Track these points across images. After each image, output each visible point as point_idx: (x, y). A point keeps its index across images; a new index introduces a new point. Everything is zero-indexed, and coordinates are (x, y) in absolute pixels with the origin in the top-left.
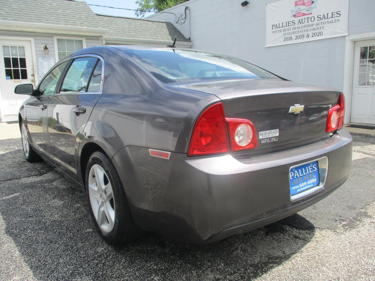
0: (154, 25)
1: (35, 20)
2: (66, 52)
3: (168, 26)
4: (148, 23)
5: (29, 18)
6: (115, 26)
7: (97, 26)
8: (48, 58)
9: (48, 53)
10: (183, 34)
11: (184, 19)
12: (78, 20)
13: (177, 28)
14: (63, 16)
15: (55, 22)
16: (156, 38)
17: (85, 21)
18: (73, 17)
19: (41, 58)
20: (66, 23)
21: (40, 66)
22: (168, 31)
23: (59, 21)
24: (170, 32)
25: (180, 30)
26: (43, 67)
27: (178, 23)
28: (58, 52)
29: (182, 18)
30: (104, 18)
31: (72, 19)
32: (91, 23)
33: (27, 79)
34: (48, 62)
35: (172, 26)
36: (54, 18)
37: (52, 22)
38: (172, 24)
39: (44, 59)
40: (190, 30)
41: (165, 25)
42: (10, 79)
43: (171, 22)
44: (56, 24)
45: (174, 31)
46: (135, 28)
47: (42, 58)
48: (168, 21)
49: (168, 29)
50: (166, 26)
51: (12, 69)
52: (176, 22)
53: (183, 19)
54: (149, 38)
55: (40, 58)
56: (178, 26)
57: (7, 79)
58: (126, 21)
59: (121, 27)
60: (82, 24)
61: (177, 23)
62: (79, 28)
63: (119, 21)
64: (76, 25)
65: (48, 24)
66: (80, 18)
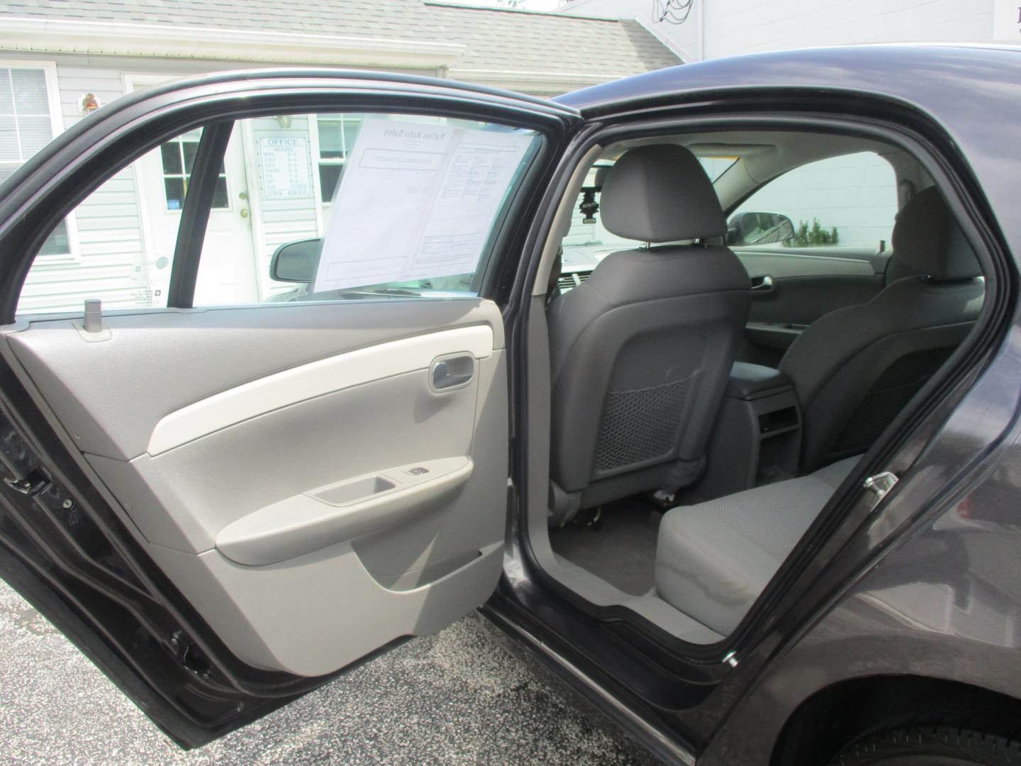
0: (591, 31)
1: (250, 24)
2: (340, 122)
3: (630, 31)
4: (573, 24)
5: (231, 16)
6: (477, 36)
7: (433, 35)
8: (290, 142)
9: (289, 126)
10: (678, 54)
11: (686, 6)
12: (375, 19)
13: (658, 38)
14: (329, 9)
15: (309, 27)
16: (602, 68)
17: (394, 21)
18: (358, 11)
19: (269, 142)
20: (342, 29)
21: (264, 166)
22: (633, 48)
23: (320, 23)
24: (640, 49)
25: (666, 43)
26: (275, 171)
27: (664, 21)
28: (318, 121)
29: (680, 5)
30: (444, 13)
31: (357, 17)
32: (412, 27)
33: (228, 207)
34: (289, 154)
35: (641, 32)
36: (305, 14)
37: (300, 27)
38: (639, 24)
39: (278, 144)
40: (703, 41)
41: (622, 28)
42: (178, 208)
43: (638, 19)
44: (311, 32)
45: (651, 47)
46: (537, 41)
47: (271, 142)
48: (629, 17)
49: (632, 41)
50: (624, 33)
51: (185, 179)
52: (656, 19)
53: (682, 7)
54: (580, 70)
55: (265, 141)
56: (661, 32)
57: (169, 209)
58: (506, 18)
59: (496, 38)
60: (387, 31)
61: (661, 20)
62: (383, 42)
63: (487, 22)
64: (370, 35)
65: (290, 32)
66: (379, 13)
